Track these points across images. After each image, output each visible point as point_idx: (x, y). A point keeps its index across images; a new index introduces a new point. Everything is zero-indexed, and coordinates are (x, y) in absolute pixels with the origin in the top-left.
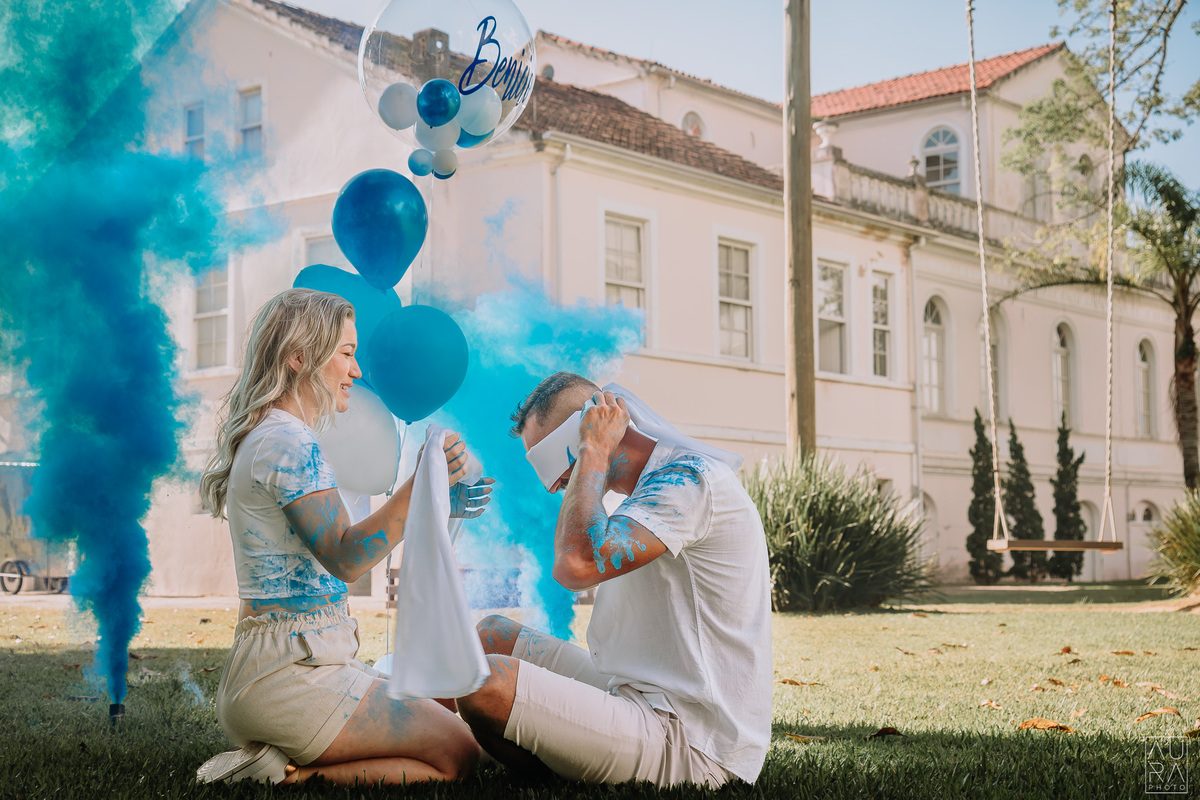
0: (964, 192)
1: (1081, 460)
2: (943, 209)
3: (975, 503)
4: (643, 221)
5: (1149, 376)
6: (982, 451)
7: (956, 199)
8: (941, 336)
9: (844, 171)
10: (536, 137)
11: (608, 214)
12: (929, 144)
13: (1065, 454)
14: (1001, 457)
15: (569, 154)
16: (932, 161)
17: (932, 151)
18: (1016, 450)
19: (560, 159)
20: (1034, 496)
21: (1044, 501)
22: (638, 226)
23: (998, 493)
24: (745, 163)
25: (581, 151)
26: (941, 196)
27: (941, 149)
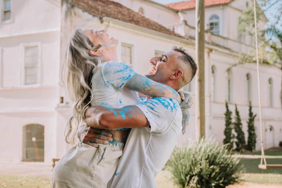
0: (221, 34)
1: (255, 116)
2: (216, 39)
3: (226, 129)
4: (132, 45)
5: (271, 89)
6: (228, 114)
7: (218, 36)
8: (214, 77)
9: (187, 28)
10: (101, 19)
11: (122, 43)
12: (211, 19)
13: (251, 114)
14: (233, 116)
15: (111, 24)
16: (212, 24)
17: (212, 21)
18: (237, 113)
19: (108, 26)
20: (242, 127)
21: (245, 128)
22: (130, 47)
23: (232, 126)
24: (160, 25)
25: (114, 23)
26: (215, 35)
27: (214, 21)
